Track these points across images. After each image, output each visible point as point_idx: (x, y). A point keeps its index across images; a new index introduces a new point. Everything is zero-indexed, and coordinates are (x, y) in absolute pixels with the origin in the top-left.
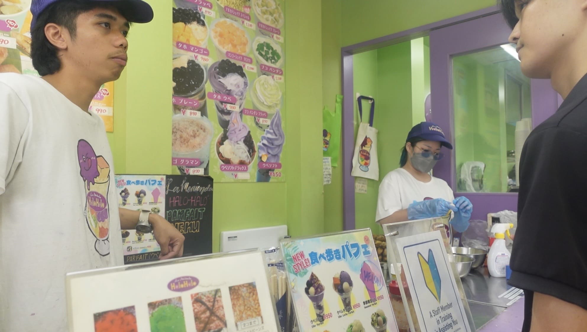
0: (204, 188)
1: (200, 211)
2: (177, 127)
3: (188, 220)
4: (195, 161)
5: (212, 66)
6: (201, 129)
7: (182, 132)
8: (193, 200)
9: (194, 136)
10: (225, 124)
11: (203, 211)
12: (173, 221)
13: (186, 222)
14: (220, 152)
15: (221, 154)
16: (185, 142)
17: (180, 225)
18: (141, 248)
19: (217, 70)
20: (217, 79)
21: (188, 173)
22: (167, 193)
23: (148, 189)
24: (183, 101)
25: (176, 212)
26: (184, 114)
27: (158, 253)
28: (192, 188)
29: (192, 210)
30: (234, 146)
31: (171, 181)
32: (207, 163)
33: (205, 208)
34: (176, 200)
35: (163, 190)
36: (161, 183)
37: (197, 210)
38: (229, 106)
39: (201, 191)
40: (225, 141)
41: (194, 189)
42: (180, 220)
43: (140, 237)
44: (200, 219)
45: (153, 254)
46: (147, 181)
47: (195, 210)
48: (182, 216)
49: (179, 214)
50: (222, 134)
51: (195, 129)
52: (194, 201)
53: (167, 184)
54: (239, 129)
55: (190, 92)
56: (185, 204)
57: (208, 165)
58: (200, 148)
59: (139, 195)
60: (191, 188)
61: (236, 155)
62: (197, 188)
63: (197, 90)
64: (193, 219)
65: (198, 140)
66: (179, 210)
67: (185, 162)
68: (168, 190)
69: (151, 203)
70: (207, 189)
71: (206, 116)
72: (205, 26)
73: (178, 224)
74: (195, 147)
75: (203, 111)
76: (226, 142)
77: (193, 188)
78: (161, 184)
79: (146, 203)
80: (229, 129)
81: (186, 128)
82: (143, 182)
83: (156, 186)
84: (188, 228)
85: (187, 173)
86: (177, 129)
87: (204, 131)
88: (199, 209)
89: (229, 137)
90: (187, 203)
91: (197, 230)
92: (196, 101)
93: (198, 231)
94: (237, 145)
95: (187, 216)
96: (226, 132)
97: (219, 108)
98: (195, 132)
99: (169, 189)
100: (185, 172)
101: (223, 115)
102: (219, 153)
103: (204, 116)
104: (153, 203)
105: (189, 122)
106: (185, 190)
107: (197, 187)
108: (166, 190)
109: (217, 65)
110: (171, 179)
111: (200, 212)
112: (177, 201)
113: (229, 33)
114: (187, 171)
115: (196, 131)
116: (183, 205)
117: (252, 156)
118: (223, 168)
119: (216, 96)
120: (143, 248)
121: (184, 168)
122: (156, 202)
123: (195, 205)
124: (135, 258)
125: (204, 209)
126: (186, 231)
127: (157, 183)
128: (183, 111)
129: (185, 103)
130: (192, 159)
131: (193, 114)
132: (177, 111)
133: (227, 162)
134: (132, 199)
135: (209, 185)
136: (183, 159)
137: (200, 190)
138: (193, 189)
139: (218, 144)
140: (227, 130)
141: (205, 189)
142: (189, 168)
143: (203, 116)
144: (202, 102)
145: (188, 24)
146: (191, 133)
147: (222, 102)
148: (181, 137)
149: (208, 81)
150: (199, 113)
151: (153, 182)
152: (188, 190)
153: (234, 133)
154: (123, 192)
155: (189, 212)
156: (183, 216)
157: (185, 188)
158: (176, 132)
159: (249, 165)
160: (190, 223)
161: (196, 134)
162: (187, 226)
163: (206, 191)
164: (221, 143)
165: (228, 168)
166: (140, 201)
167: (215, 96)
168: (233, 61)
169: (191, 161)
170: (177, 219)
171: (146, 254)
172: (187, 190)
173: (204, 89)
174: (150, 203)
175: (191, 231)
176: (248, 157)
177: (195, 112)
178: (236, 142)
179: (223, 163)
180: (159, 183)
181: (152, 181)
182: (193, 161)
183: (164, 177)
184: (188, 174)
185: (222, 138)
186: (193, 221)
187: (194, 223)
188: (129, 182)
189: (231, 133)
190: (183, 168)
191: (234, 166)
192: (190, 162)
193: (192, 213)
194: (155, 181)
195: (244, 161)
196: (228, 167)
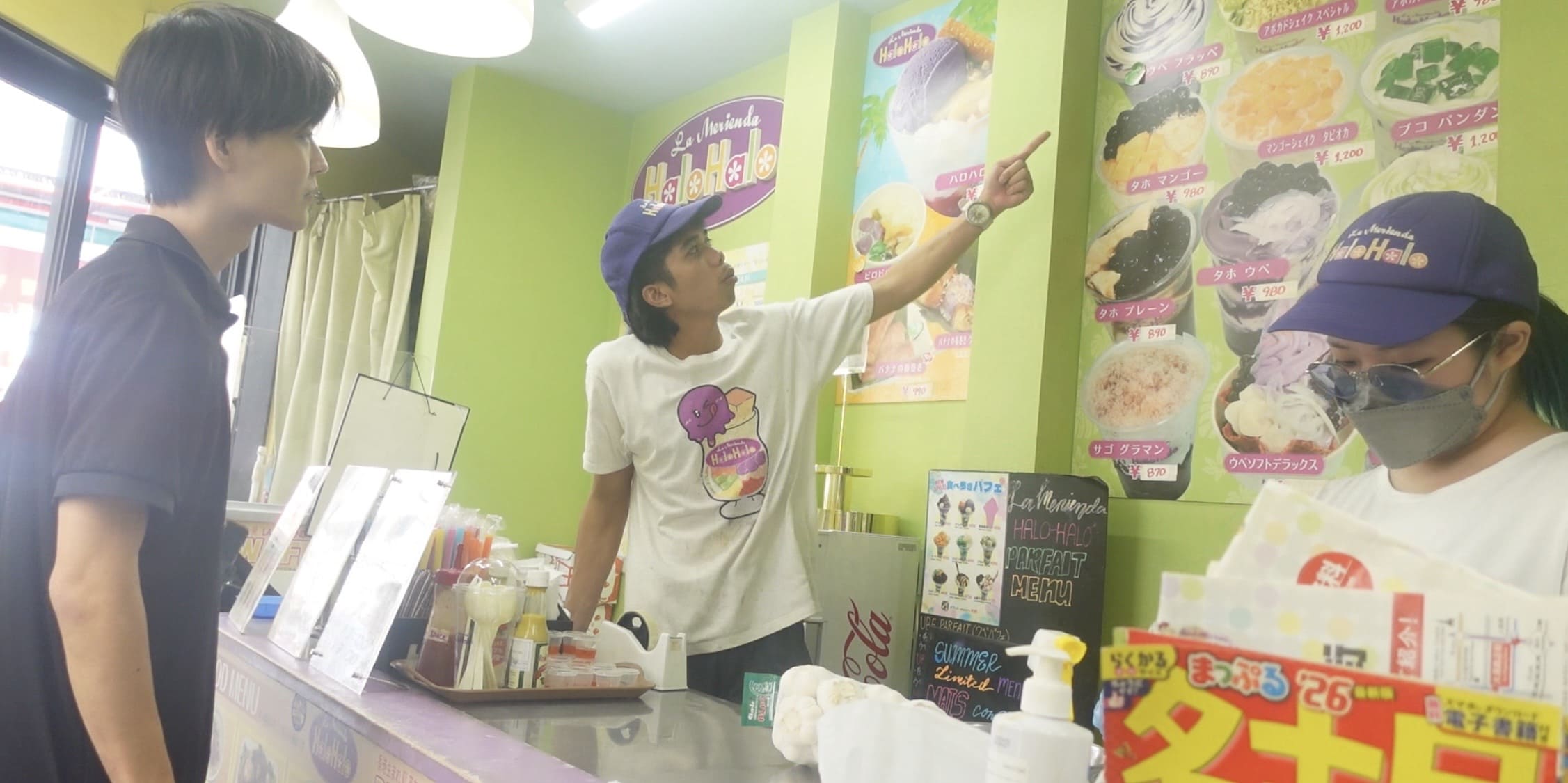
0: (1086, 505)
1: (1074, 559)
2: (1117, 372)
3: (1049, 574)
4: (1155, 448)
5: (1213, 202)
6: (1176, 366)
7: (1128, 381)
8: (1060, 530)
9: (1157, 388)
10: (1244, 344)
11: (1082, 560)
12: (1018, 570)
13: (1044, 579)
14: (1227, 422)
15: (1230, 425)
16: (1134, 404)
17: (1032, 581)
18: (962, 609)
19: (1228, 204)
20: (1228, 229)
21: (1137, 475)
22: (1011, 510)
23: (979, 500)
24: (1135, 310)
25: (1024, 551)
26: (1134, 340)
27: (988, 629)
28: (1059, 503)
29: (1058, 553)
30: (1275, 399)
31: (1018, 486)
32: (1188, 449)
33: (1086, 554)
34: (1027, 527)
35: (1003, 503)
36: (1000, 489)
37: (1068, 555)
38: (1261, 291)
39: (1079, 511)
40: (1242, 389)
41: (1062, 506)
42: (1033, 570)
43: (961, 587)
44: (1075, 577)
45: (979, 627)
46: (976, 483)
47: (1063, 553)
48: (1036, 562)
49: (1030, 558)
50: (1235, 370)
51: (1160, 369)
52: (1062, 534)
53: (1010, 492)
54: (1296, 348)
55: (1152, 284)
56: (1043, 536)
57: (1189, 455)
58: (1169, 413)
59: (965, 508)
60: (1058, 501)
61: (1279, 427)
62: (1071, 505)
63: (1171, 272)
64: (1058, 575)
65: (1165, 394)
66: (1030, 549)
67: (1130, 451)
68: (1012, 505)
69: (982, 527)
70: (1093, 509)
71: (1192, 332)
72: (1200, 110)
73: (1029, 578)
74: (1156, 413)
75: (1183, 322)
76: (1248, 393)
77: (1062, 503)
78: (1000, 491)
79: (974, 526)
80: (1258, 355)
81: (1138, 371)
82: (970, 485)
83: (991, 494)
84: (1047, 592)
85: (1135, 476)
86: (1117, 376)
87: (1184, 370)
88: (1073, 553)
89: (1258, 377)
90: (1049, 534)
91: (1065, 601)
92: (1166, 302)
93: (1067, 603)
94: (1284, 397)
95: (1045, 566)
96: (1246, 363)
97: (1229, 303)
98: (1159, 376)
99: (1015, 502)
100: (1130, 473)
101: (1240, 319)
102: (1223, 424)
103: (1184, 333)
104: (984, 527)
105: (1145, 354)
106: (1045, 506)
107: (1070, 501)
108: (1009, 503)
109: (1230, 193)
110: (1019, 482)
111: (1075, 561)
112: (1028, 529)
113: (1273, 87)
114: (1135, 472)
115: (1163, 373)
116: (1040, 539)
117: (1344, 425)
118: (1234, 463)
119: (1222, 272)
120: (964, 610)
121: (1129, 463)
122: (990, 525)
123: (1064, 542)
124: (952, 626)
125: (1084, 555)
126: (1043, 599)
127: (994, 488)
128: (1132, 333)
129: (1139, 313)
130: (1148, 443)
131: (1156, 335)
132: (1120, 335)
133: (1247, 446)
134: (954, 515)
135: (1098, 500)
136: (1125, 443)
137: (1075, 509)
138: (1060, 506)
139: (1222, 399)
140: (1253, 356)
141: (1088, 509)
142: (1140, 465)
143: (1181, 334)
144: (1182, 299)
145: (1157, 128)
146: (1150, 381)
147: (1238, 286)
148: (1125, 393)
149: (1202, 241)
150: (1171, 329)
151: (988, 486)
152: (1051, 507)
153: (1278, 362)
154: (941, 500)
155: (1051, 556)
156: (1038, 563)
157: (1044, 503)
158: (1115, 384)
159: (1327, 453)
160: (1052, 581)
161: (1161, 380)
162: (1045, 588)
163: (1089, 512)
164: (1231, 395)
165: (1249, 465)
166: (966, 520)
167: (1219, 274)
168: (1278, 162)
169: (1144, 446)
170: (1026, 568)
171: (968, 625)
172: (1049, 507)
173: (1190, 264)
174: (980, 526)
175: (1053, 600)
176: (1326, 428)
177: (1161, 327)
178: (1281, 387)
179: (1233, 451)
180: (996, 488)
181: (986, 483)
182: (1150, 447)
183: (1006, 477)
184: (1136, 478)
185: (1234, 381)
186: (1058, 578)
187: (1060, 583)
188: (950, 485)
189: (1262, 366)
190: (1126, 465)
191: (1273, 457)
192: (1142, 450)
193: (1058, 560)
194: (990, 484)
195: (1311, 442)
196: (1250, 462)
